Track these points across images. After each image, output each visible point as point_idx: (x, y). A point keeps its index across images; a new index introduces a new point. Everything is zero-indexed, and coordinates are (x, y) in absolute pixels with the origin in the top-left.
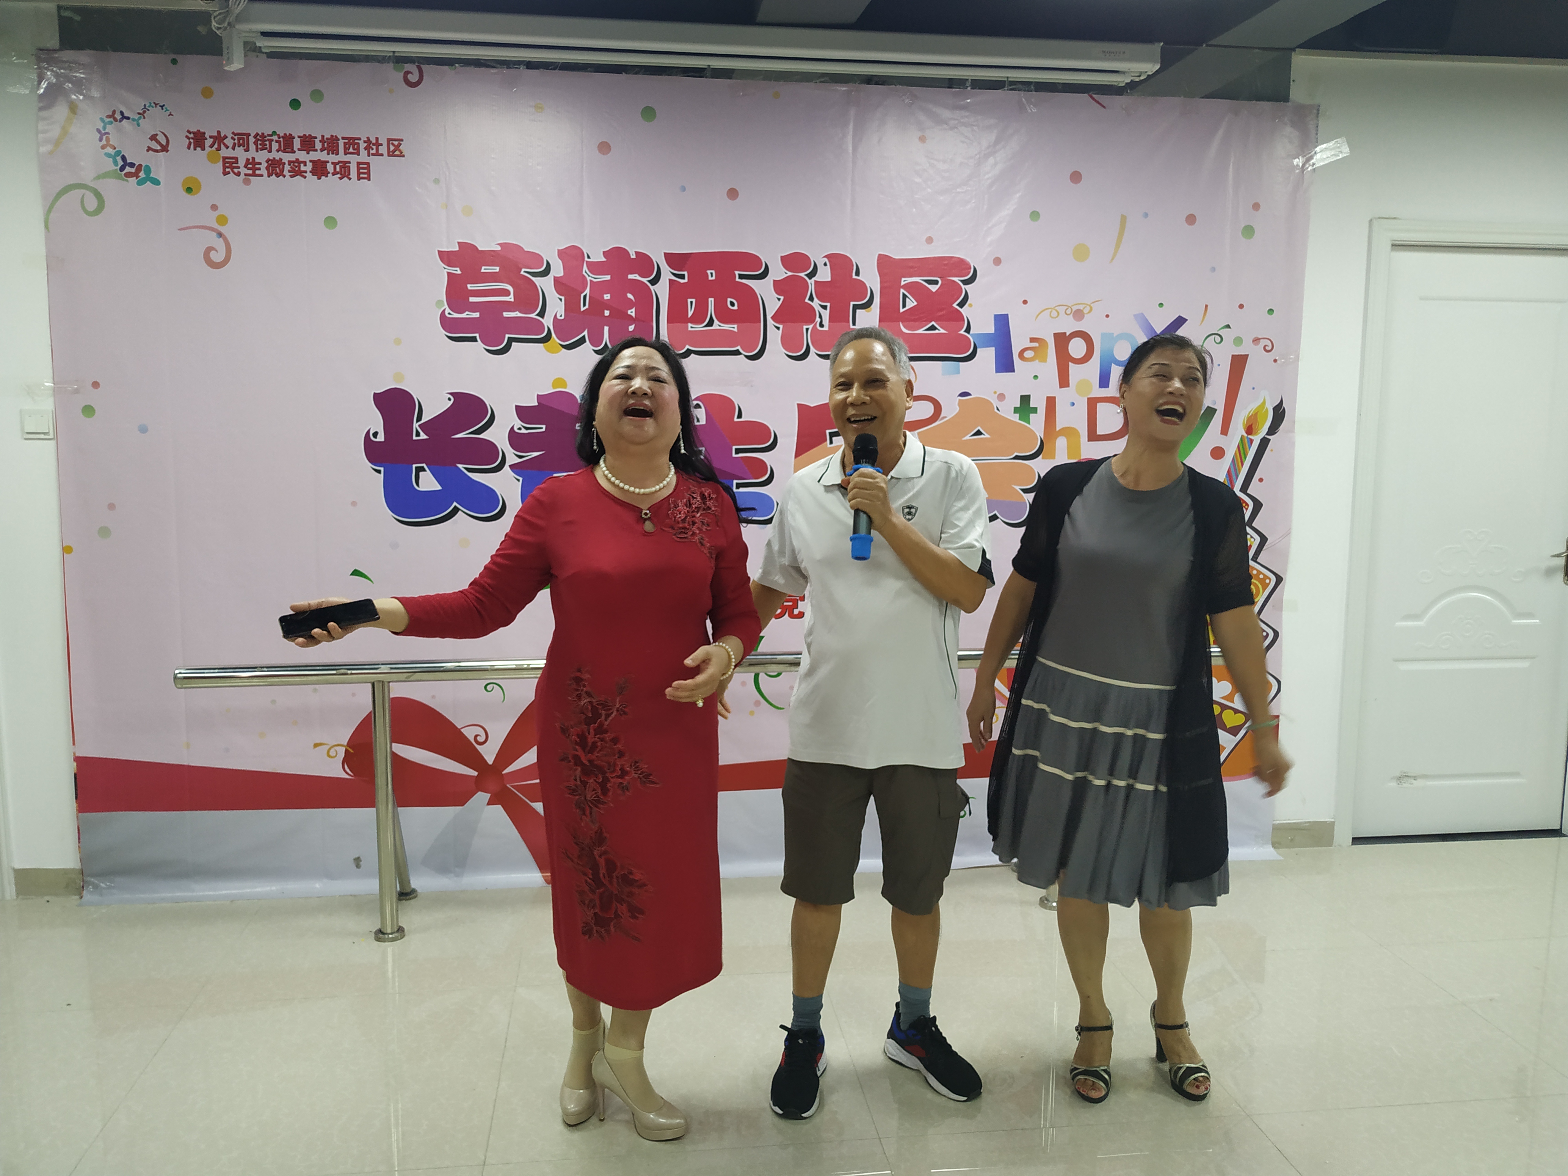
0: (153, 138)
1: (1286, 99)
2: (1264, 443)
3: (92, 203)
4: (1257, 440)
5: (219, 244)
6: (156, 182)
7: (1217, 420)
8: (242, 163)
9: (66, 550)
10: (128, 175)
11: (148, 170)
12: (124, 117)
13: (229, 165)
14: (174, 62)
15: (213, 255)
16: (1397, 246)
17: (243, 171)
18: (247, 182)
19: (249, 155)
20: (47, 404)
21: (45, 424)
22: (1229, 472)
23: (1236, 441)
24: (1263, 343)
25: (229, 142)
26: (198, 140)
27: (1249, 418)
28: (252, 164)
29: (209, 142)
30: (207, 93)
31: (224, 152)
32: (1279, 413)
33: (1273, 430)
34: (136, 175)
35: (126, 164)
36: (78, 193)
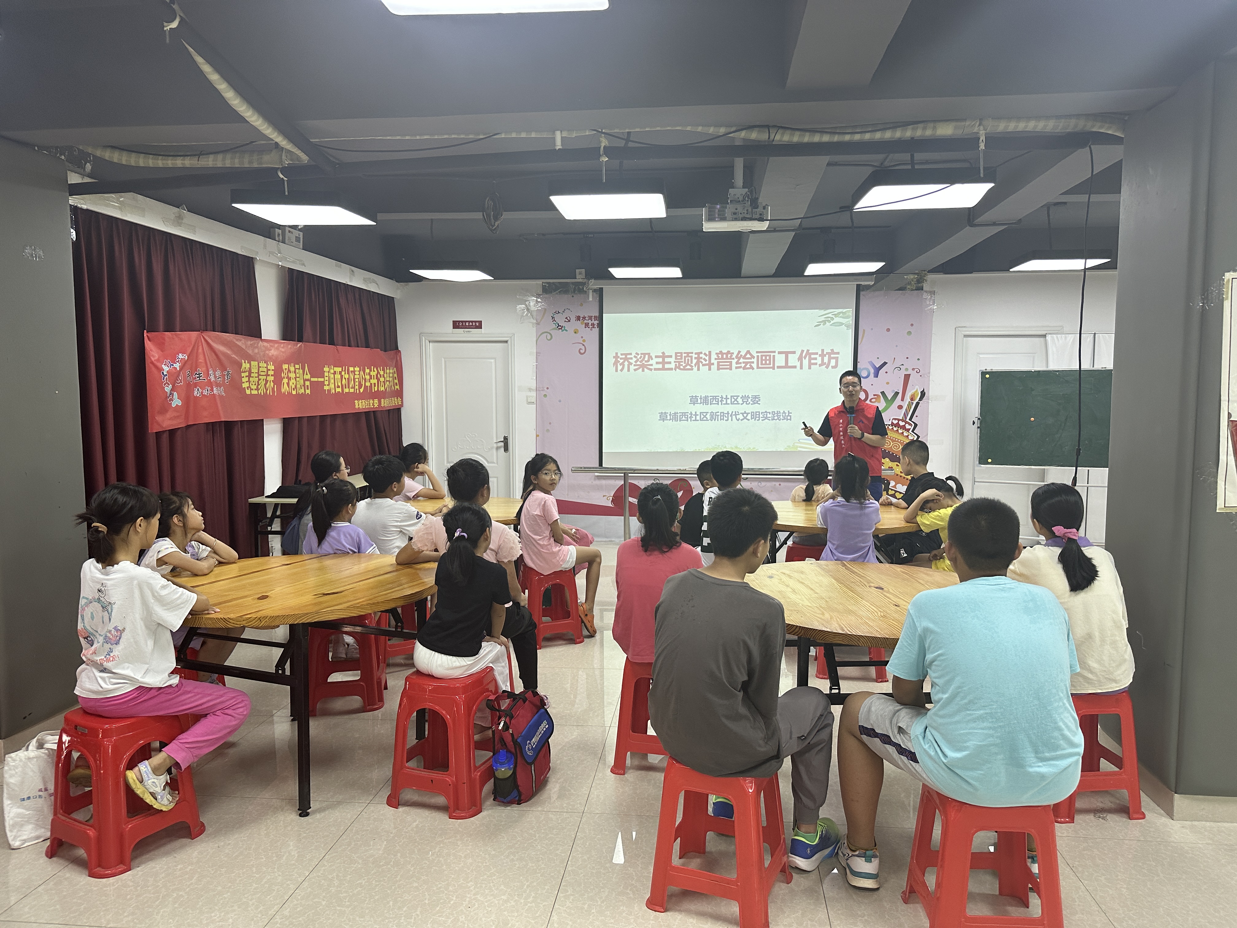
0: (566, 318)
1: (922, 290)
2: (918, 404)
3: (549, 337)
4: (915, 403)
5: (583, 348)
6: (566, 331)
7: (900, 395)
8: (590, 324)
9: (537, 436)
10: (559, 329)
11: (565, 327)
12: (559, 313)
13: (587, 325)
14: (573, 296)
15: (581, 351)
16: (965, 336)
17: (590, 327)
18: (591, 330)
19: (592, 322)
20: (534, 394)
21: (534, 400)
22: (904, 413)
23: (907, 403)
24: (916, 370)
25: (587, 318)
26: (578, 318)
27: (912, 395)
28: (593, 325)
29: (581, 319)
30: (581, 305)
31: (585, 321)
32: (923, 394)
33: (921, 399)
34: (561, 329)
35: (559, 326)
36: (546, 334)
